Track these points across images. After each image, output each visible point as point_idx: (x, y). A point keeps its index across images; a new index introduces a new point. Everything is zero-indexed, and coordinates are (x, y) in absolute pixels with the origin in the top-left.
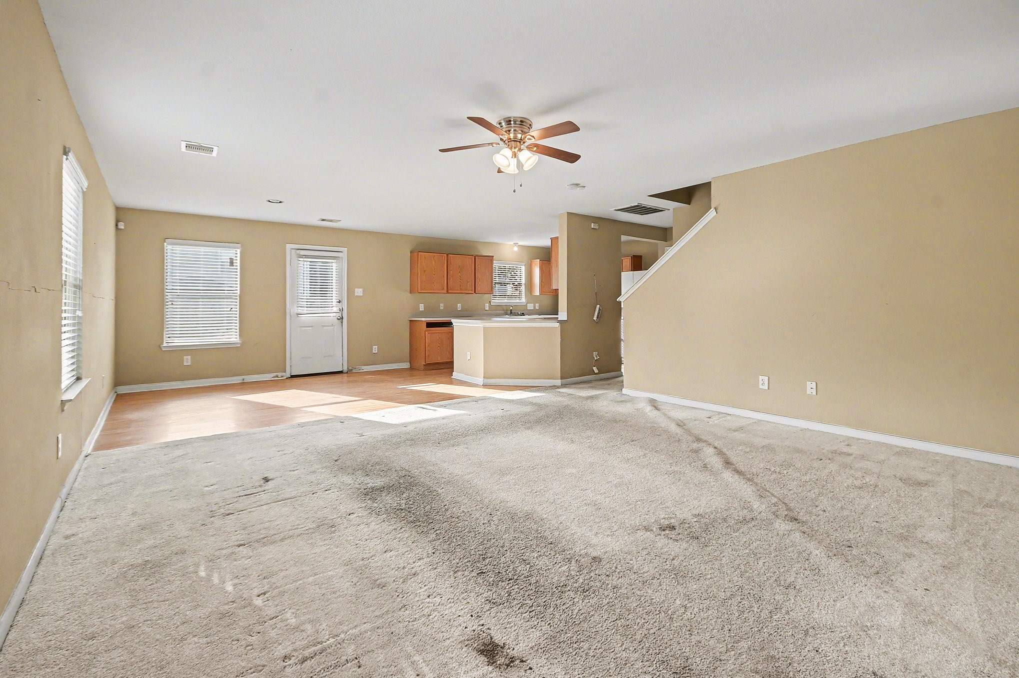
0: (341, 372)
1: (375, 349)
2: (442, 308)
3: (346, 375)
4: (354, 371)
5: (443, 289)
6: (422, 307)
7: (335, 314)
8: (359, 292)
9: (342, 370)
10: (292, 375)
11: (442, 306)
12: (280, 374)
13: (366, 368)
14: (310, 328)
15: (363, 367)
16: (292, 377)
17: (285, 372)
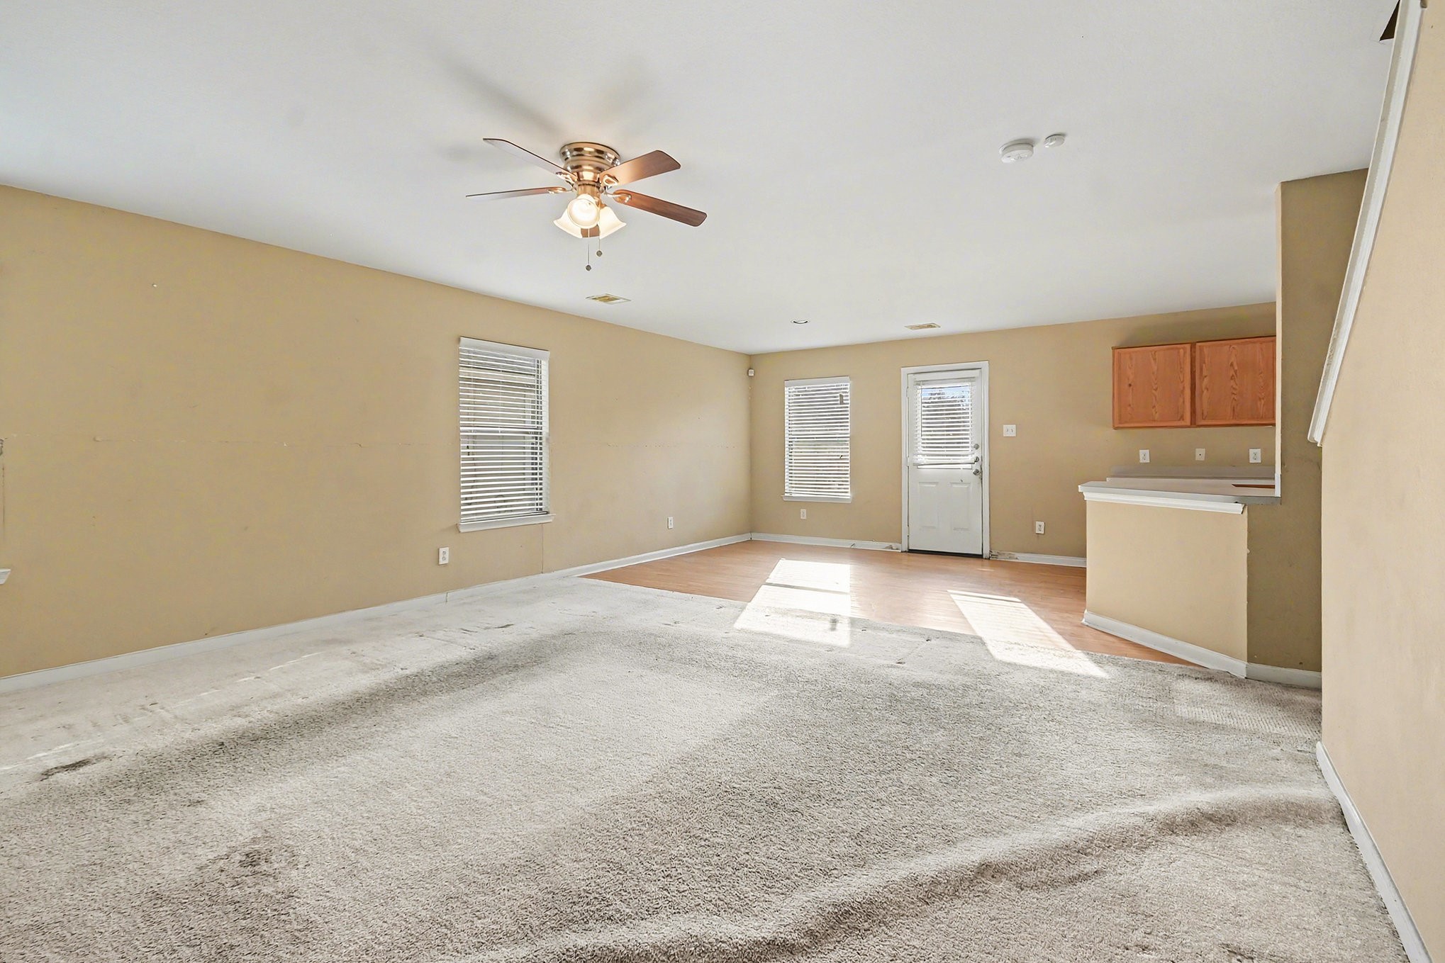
0: (980, 557)
1: (1040, 527)
2: (1198, 458)
3: (987, 561)
4: (1000, 558)
5: (1182, 418)
6: (1144, 456)
7: (969, 466)
8: (1009, 430)
9: (981, 553)
10: (910, 548)
11: (1200, 454)
12: (894, 545)
13: (1023, 558)
14: (934, 486)
15: (1017, 555)
16: (911, 551)
17: (901, 543)
